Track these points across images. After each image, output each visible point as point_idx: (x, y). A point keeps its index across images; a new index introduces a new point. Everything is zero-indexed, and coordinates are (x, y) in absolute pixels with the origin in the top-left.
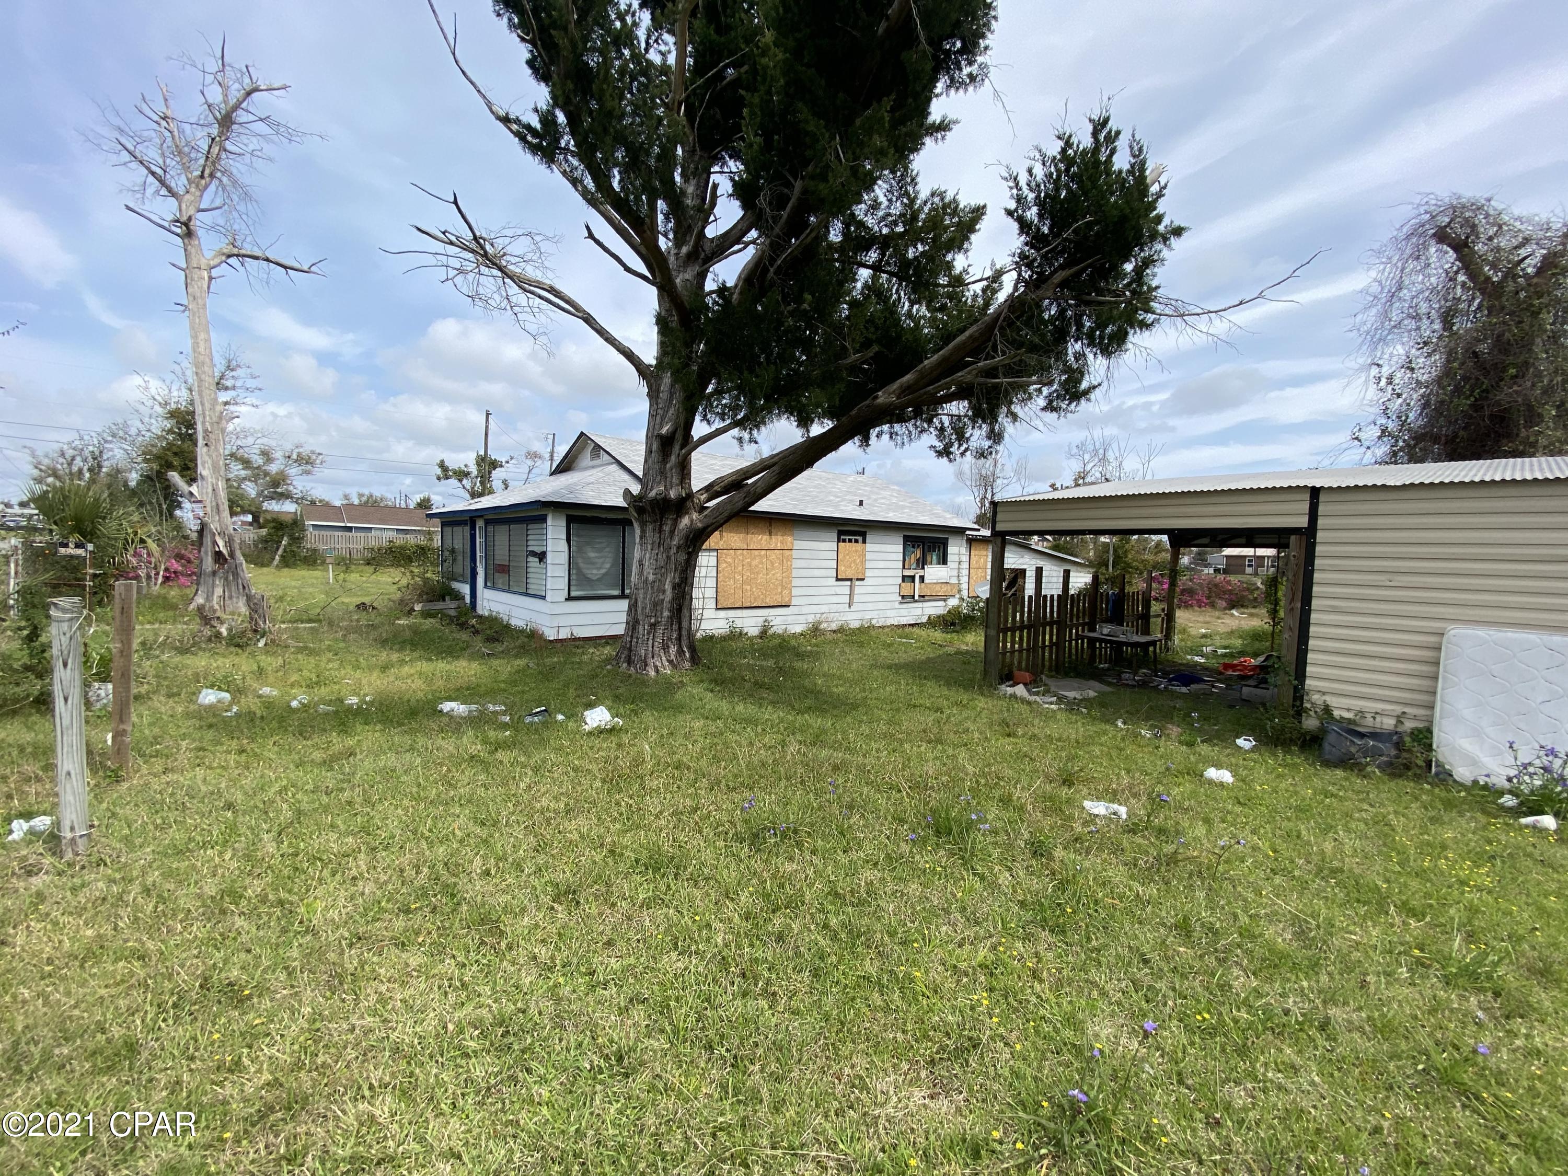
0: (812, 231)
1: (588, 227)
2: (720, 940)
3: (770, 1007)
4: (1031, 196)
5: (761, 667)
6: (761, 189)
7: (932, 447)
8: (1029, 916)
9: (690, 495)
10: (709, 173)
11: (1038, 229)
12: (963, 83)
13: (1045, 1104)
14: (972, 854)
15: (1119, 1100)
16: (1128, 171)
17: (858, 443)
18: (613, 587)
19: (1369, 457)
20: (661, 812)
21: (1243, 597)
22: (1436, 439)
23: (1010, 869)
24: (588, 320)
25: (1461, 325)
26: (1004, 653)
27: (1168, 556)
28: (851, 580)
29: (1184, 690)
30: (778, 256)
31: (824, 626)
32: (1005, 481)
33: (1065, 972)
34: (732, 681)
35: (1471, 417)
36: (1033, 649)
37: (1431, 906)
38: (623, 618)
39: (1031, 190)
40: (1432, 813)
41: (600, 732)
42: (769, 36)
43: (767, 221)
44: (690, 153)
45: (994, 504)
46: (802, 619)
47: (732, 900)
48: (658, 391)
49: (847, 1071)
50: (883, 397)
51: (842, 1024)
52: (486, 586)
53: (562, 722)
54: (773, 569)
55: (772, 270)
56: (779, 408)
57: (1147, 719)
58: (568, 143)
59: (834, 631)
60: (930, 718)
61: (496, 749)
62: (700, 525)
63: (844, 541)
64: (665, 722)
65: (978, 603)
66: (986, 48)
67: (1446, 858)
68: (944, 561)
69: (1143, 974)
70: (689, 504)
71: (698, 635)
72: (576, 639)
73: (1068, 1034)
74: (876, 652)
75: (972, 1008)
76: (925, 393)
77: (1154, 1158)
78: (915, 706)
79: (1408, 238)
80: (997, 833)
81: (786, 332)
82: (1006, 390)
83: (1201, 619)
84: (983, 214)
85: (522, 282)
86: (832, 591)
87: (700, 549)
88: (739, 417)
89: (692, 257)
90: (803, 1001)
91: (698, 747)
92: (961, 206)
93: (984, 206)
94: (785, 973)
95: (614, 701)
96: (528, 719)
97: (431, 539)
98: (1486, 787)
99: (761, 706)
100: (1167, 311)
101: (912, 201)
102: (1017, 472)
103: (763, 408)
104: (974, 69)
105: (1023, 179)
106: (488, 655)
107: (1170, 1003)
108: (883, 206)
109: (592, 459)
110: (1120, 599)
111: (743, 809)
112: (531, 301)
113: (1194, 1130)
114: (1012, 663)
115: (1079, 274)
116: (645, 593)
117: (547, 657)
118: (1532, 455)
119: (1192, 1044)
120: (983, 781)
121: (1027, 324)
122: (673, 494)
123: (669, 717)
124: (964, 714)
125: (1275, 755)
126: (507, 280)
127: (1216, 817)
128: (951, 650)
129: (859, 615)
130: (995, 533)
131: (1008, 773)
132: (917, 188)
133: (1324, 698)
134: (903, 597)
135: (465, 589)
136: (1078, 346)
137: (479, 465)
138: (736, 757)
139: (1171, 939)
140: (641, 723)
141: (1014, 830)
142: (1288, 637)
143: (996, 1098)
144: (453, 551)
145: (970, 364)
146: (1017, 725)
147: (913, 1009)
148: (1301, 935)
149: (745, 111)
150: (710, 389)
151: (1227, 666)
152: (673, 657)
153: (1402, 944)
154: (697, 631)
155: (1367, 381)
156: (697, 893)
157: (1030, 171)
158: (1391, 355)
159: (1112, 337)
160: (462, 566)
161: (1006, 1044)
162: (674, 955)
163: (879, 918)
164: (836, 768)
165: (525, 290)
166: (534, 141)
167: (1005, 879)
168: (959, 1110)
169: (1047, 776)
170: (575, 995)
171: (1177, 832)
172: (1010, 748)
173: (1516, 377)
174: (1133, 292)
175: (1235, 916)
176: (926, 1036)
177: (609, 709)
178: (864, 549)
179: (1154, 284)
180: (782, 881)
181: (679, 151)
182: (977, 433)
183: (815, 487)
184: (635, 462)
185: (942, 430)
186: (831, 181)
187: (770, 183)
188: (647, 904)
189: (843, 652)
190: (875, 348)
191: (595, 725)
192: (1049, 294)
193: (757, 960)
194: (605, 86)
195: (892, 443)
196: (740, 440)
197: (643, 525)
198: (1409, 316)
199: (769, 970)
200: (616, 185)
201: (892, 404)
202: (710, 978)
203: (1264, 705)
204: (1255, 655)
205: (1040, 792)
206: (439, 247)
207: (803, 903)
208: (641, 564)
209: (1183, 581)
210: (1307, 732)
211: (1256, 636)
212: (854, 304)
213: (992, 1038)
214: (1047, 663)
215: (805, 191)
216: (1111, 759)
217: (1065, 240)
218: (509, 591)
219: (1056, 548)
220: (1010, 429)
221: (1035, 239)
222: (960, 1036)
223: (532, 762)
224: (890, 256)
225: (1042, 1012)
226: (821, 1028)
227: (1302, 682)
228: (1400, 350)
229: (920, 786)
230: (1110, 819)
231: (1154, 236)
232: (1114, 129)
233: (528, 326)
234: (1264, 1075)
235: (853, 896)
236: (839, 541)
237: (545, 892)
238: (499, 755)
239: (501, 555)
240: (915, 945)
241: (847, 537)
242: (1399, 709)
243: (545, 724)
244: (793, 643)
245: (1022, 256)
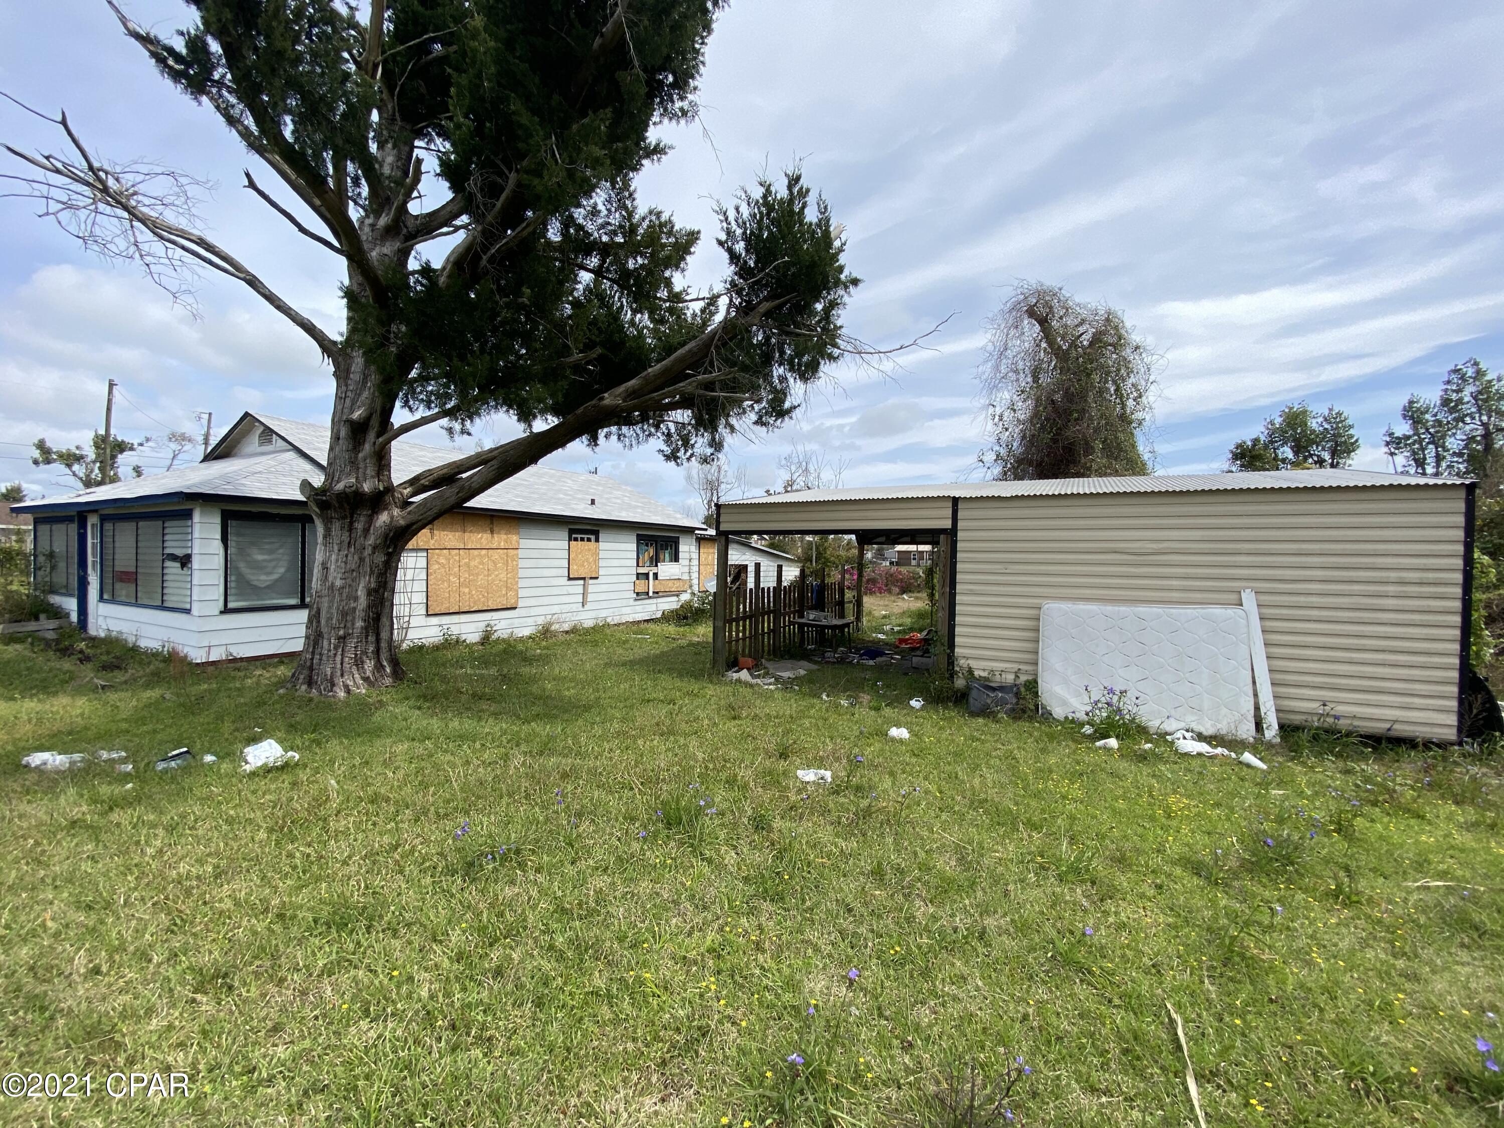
0: (528, 225)
1: (248, 175)
2: (424, 994)
3: (485, 1055)
4: (739, 232)
5: (482, 676)
6: (470, 173)
7: (661, 451)
8: (751, 890)
9: (390, 489)
10: (413, 147)
11: (745, 262)
12: (675, 115)
13: (769, 1074)
14: (701, 840)
15: (831, 1049)
16: (817, 224)
17: (586, 442)
18: (288, 595)
19: (989, 476)
20: (350, 857)
21: (911, 584)
22: (1030, 463)
23: (735, 847)
24: (253, 282)
25: (1044, 380)
26: (730, 642)
27: (855, 552)
28: (584, 579)
29: (871, 663)
30: (492, 245)
31: (554, 627)
32: (729, 487)
33: (784, 938)
34: (446, 695)
35: (1051, 447)
36: (754, 636)
37: (1045, 819)
38: (302, 631)
39: (738, 226)
40: (1041, 746)
41: (267, 771)
42: (478, 21)
43: (478, 207)
44: (388, 120)
45: (718, 506)
46: (530, 621)
47: (441, 942)
48: (348, 371)
49: (574, 1101)
50: (609, 399)
51: (568, 1050)
52: (101, 599)
53: (210, 766)
54: (496, 569)
55: (484, 257)
56: (495, 400)
57: (845, 691)
58: (223, 76)
59: (567, 632)
60: (664, 710)
61: (111, 809)
62: (402, 522)
63: (576, 539)
64: (358, 750)
65: (707, 597)
66: (695, 88)
67: (1053, 780)
68: (675, 558)
69: (846, 923)
70: (388, 498)
71: (404, 646)
72: (235, 660)
73: (787, 997)
74: (611, 650)
75: (701, 996)
76: (650, 399)
77: (862, 1096)
78: (648, 701)
79: (1010, 311)
80: (723, 815)
81: (503, 323)
82: (723, 403)
83: (881, 603)
84: (697, 239)
85: (155, 227)
86: (564, 590)
87: (403, 549)
88: (448, 406)
89: (391, 231)
90: (524, 1037)
91: (400, 774)
92: (677, 228)
93: (699, 232)
94: (503, 1011)
95: (288, 732)
96: (161, 766)
97: (20, 541)
98: (1073, 721)
99: (480, 719)
100: (849, 348)
101: (630, 214)
102: (738, 479)
103: (476, 399)
104: (685, 104)
105: (732, 215)
106: (103, 687)
107: (870, 944)
108: (602, 214)
109: (261, 444)
110: (822, 588)
111: (456, 838)
112: (170, 252)
113: (892, 1057)
114: (737, 651)
115: (780, 307)
116: (331, 601)
117: (193, 684)
118: (1089, 476)
119: (888, 977)
120: (711, 766)
121: (739, 346)
122: (367, 487)
123: (363, 743)
124: (695, 703)
125: (937, 711)
126: (136, 224)
127: (898, 769)
128: (683, 642)
129: (593, 614)
130: (720, 533)
131: (734, 754)
132: (635, 203)
133: (970, 662)
134: (638, 594)
135: (71, 604)
136: (781, 370)
137: (97, 446)
138: (448, 780)
139: (869, 885)
140: (325, 754)
141: (739, 808)
142: (942, 615)
143: (724, 1081)
144: (51, 556)
145: (689, 376)
146: (741, 708)
147: (643, 1014)
148: (961, 860)
149: (452, 89)
150: (413, 374)
151: (902, 641)
152: (368, 674)
153: (1029, 854)
154: (403, 641)
155: (986, 417)
156: (397, 943)
157: (737, 209)
158: (1001, 399)
159: (807, 365)
160: (67, 573)
161: (733, 1023)
162: (364, 1024)
163: (607, 927)
164: (565, 776)
165: (162, 238)
166: (177, 67)
167: (731, 858)
168: (690, 1105)
169: (766, 752)
170: (227, 1103)
171: (870, 787)
172: (735, 730)
173: (1077, 419)
174: (823, 329)
175: (915, 853)
176: (657, 1038)
177: (280, 741)
178: (597, 548)
179: (839, 323)
180: (498, 909)
181: (375, 116)
182: (700, 440)
183: (543, 484)
184: (320, 449)
185: (669, 435)
186: (546, 178)
187: (481, 169)
188: (328, 970)
189: (576, 653)
190: (599, 350)
191: (260, 764)
192: (756, 321)
193: (469, 1006)
194: (274, 24)
195: (620, 445)
196: (450, 431)
197: (327, 522)
198: (1012, 370)
199: (485, 1012)
200: (288, 132)
201: (618, 406)
202: (410, 1041)
203: (927, 670)
204: (921, 630)
205: (760, 769)
206: (38, 173)
207: (525, 928)
208: (325, 567)
209: (868, 572)
210: (958, 690)
211: (921, 615)
212: (576, 304)
213: (720, 1022)
214: (766, 649)
215: (519, 184)
216: (819, 729)
217: (768, 274)
218: (137, 605)
219: (771, 546)
220: (729, 440)
221: (744, 271)
222: (690, 1028)
223: (165, 819)
224: (611, 264)
225: (765, 981)
226: (545, 1061)
227: (953, 652)
228: (1007, 395)
229: (650, 781)
230: (819, 784)
231: (838, 283)
232: (805, 187)
233: (164, 281)
234: (942, 991)
235: (581, 908)
236: (570, 540)
237: (183, 983)
238: (115, 817)
239: (124, 559)
240: (645, 945)
241: (579, 536)
242: (1016, 666)
243: (186, 770)
244: (520, 647)
245: (733, 284)
